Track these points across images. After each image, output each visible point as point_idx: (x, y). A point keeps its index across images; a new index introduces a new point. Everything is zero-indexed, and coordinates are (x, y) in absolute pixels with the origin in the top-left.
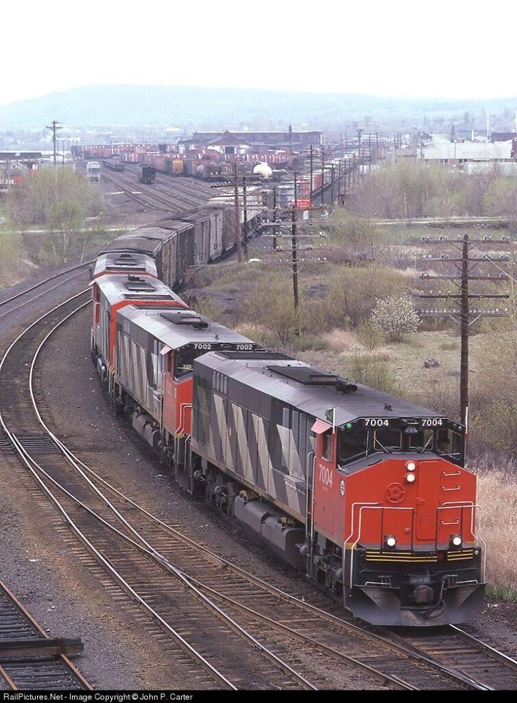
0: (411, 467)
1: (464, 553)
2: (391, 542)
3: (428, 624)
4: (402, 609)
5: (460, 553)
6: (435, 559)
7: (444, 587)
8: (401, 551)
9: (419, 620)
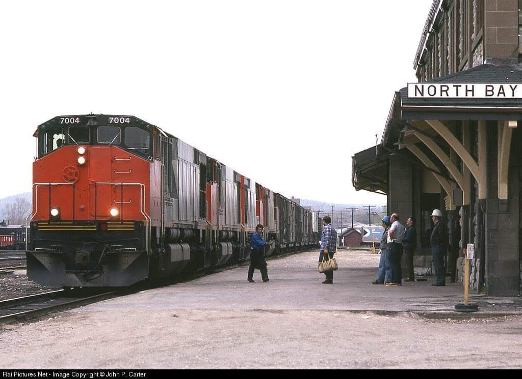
0: (81, 150)
1: (125, 224)
2: (55, 212)
3: (88, 285)
4: (67, 272)
5: (120, 224)
6: (95, 228)
7: (104, 253)
8: (65, 221)
9: (81, 281)
